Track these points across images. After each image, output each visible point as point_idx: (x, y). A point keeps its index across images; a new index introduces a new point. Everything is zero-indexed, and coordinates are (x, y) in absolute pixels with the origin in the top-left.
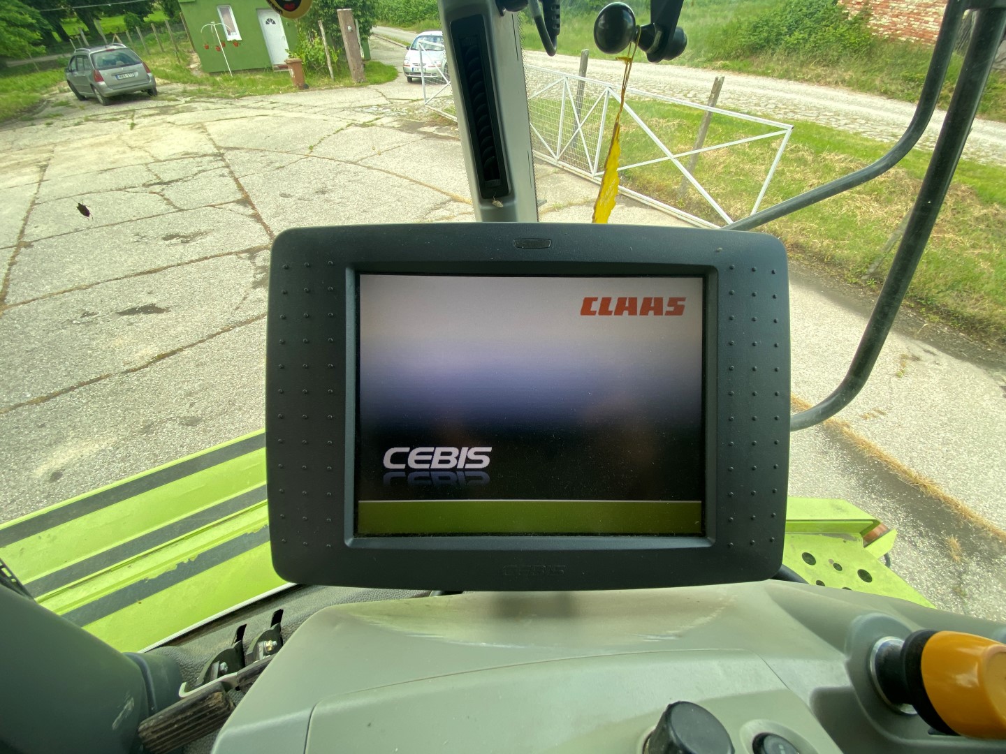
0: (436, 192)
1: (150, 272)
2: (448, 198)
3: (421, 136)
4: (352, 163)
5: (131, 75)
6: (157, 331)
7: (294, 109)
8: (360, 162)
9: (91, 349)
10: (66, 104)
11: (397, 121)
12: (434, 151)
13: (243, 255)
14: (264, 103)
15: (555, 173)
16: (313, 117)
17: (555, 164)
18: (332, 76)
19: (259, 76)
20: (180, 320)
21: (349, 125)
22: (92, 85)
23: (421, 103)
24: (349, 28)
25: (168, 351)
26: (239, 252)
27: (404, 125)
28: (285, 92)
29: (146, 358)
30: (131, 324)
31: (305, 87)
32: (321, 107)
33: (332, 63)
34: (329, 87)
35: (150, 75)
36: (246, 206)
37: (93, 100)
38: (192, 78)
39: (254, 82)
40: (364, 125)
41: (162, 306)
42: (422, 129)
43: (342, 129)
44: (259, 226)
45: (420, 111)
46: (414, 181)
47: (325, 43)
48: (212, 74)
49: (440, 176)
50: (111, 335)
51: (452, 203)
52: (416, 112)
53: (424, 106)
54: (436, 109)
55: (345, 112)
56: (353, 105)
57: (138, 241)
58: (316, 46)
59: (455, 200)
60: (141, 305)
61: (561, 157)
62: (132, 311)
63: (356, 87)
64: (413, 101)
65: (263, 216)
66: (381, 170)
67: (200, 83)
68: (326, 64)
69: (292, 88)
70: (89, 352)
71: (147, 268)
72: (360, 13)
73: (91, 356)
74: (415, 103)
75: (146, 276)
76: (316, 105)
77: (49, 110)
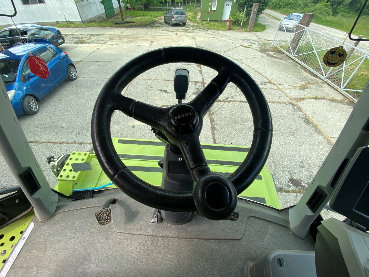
0: (264, 78)
1: (168, 81)
2: (268, 81)
3: (266, 55)
4: (237, 60)
5: (181, 18)
6: (165, 98)
7: (224, 37)
8: (240, 60)
9: (150, 97)
10: (161, 23)
11: (259, 47)
12: (269, 62)
13: (193, 83)
14: (215, 33)
15: (322, 83)
16: (229, 41)
17: (323, 79)
18: (241, 27)
19: (216, 23)
20: (171, 97)
21: (241, 46)
22: (170, 19)
23: (271, 42)
24: (255, 10)
25: (166, 105)
26: (192, 82)
27: (261, 49)
28: (223, 30)
29: (161, 105)
30: (160, 94)
31: (230, 29)
32: (233, 37)
33: (243, 21)
34: (238, 30)
35: (186, 19)
36: (199, 67)
37: (169, 24)
38: (197, 21)
39: (214, 25)
40: (246, 47)
41: (168, 91)
42: (267, 52)
43: (237, 47)
44: (200, 75)
45: (269, 45)
46: (257, 72)
47: (244, 15)
48: (202, 20)
49: (268, 72)
50: (155, 95)
51: (269, 83)
52: (268, 45)
53: (272, 43)
54: (276, 45)
55: (241, 41)
56: (244, 39)
57: (168, 70)
58: (240, 15)
59: (271, 83)
60: (164, 89)
61: (328, 77)
62: (161, 90)
63: (248, 32)
64: (268, 40)
65: (203, 72)
66: (246, 65)
67: (198, 23)
68: (241, 23)
69: (226, 29)
70: (149, 98)
71: (168, 79)
72: (261, 5)
73: (149, 99)
74: (269, 41)
75: (167, 81)
76: (232, 36)
77: (157, 24)
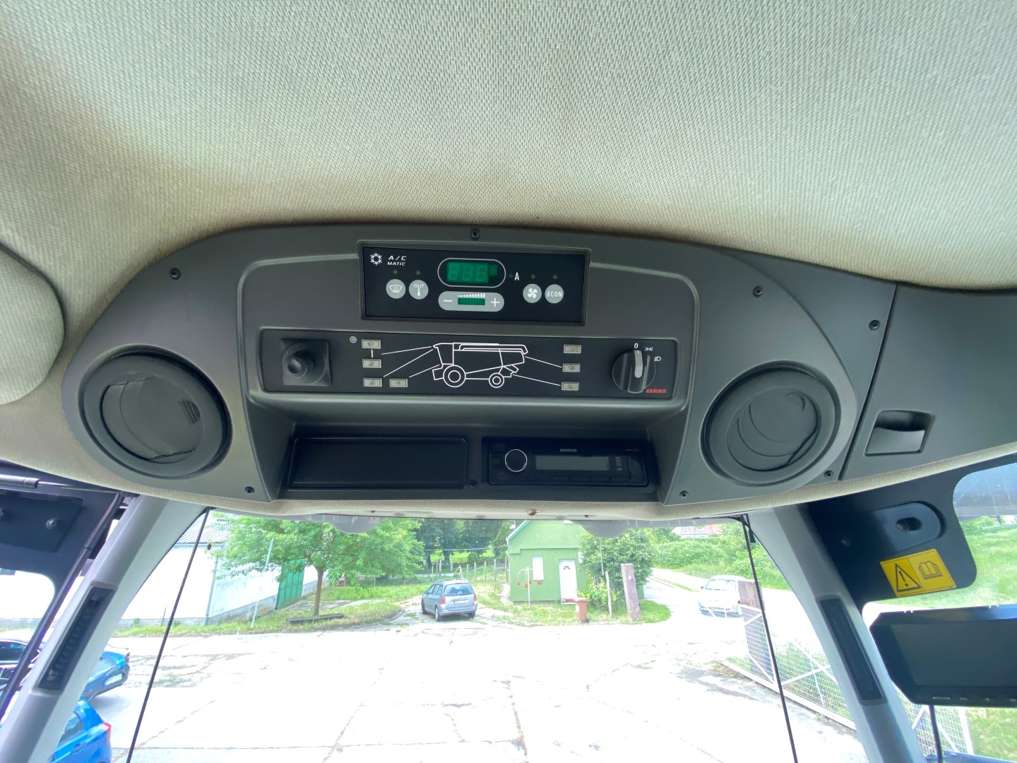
3: (704, 687)
5: (462, 602)
10: (412, 615)
11: (674, 665)
14: (551, 634)
18: (610, 614)
19: (549, 608)
21: (625, 665)
22: (436, 606)
24: (630, 578)
27: (683, 672)
28: (570, 624)
31: (587, 621)
33: (612, 601)
34: (607, 622)
35: (476, 602)
36: (519, 750)
37: (432, 616)
38: (501, 605)
39: (545, 613)
40: (640, 667)
42: (703, 679)
43: (617, 669)
45: (698, 657)
47: (608, 587)
48: (515, 602)
52: (695, 657)
53: (702, 650)
54: (717, 657)
58: (601, 589)
63: (632, 624)
67: (505, 610)
68: (607, 604)
69: (575, 621)
72: (639, 566)
77: (401, 619)
